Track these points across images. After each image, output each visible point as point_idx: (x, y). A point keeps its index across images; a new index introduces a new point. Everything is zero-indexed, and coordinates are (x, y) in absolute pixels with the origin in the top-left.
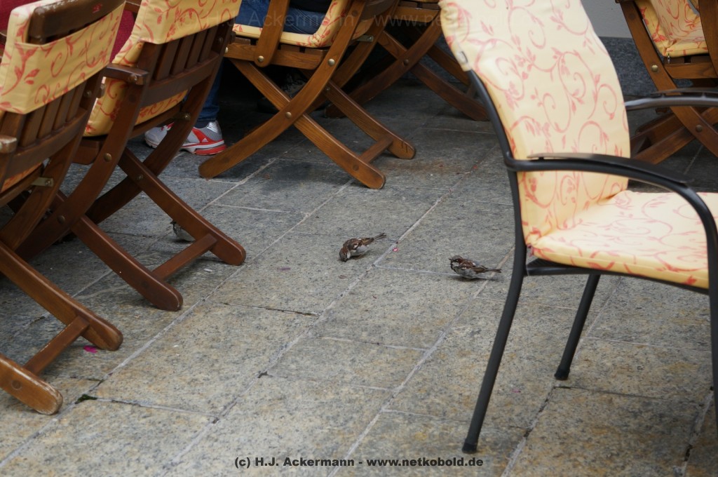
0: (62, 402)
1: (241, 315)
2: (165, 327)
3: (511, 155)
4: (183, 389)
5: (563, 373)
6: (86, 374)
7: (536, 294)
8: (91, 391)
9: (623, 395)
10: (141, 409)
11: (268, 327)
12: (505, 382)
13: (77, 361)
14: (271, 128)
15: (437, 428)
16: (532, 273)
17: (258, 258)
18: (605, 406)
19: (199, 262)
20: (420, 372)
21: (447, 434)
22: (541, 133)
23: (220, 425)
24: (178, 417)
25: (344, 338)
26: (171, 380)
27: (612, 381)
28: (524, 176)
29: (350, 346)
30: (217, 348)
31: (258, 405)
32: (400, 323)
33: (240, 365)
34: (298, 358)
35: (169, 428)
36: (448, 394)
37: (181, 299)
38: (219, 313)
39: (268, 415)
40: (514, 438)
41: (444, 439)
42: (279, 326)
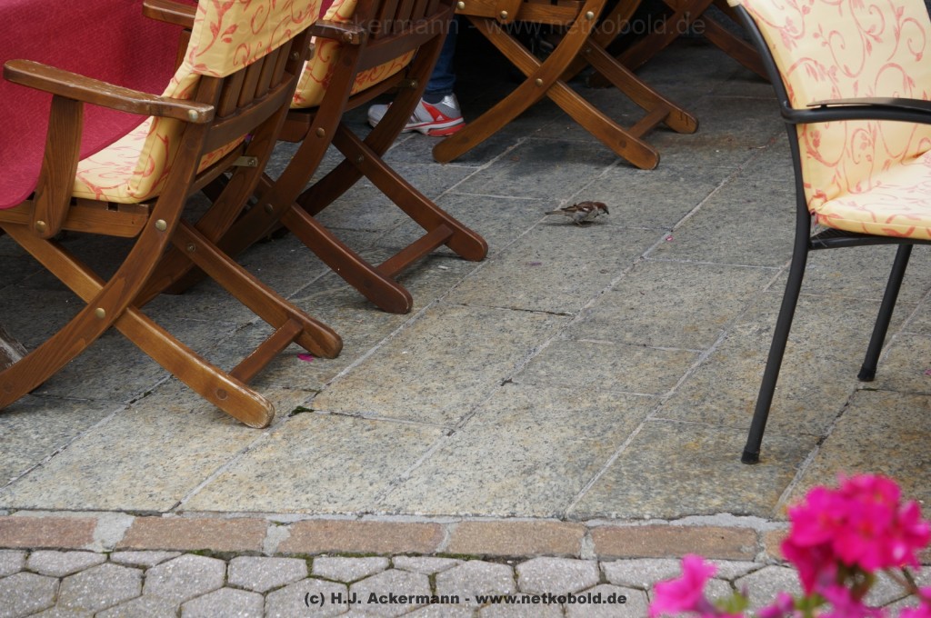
0: (274, 415)
1: (481, 317)
2: (392, 331)
3: (789, 105)
4: (412, 399)
5: (868, 372)
6: (301, 385)
7: (841, 285)
8: (306, 402)
10: (364, 421)
11: (514, 329)
12: (798, 385)
13: (290, 370)
14: (519, 100)
16: (818, 246)
17: (502, 253)
18: (918, 410)
19: (431, 258)
20: (695, 376)
21: (724, 443)
22: (827, 78)
23: (455, 437)
24: (407, 429)
25: (604, 339)
26: (398, 390)
28: (805, 128)
29: (611, 349)
30: (455, 354)
31: (501, 415)
32: (673, 322)
33: (480, 372)
34: (548, 364)
35: (397, 441)
36: (726, 400)
37: (410, 300)
38: (456, 314)
39: (512, 426)
40: (805, 447)
41: (720, 448)
42: (526, 328)
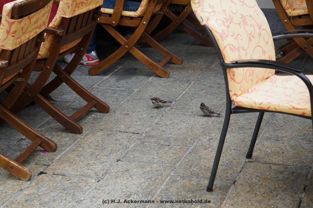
0: (32, 175)
1: (108, 135)
2: (75, 141)
3: (224, 61)
4: (84, 168)
5: (249, 155)
6: (42, 163)
7: (237, 122)
8: (44, 170)
9: (276, 164)
10: (66, 177)
11: (120, 140)
12: (224, 160)
13: (38, 157)
14: (119, 53)
15: (195, 181)
16: (234, 113)
17: (115, 110)
18: (268, 170)
19: (89, 112)
20: (187, 157)
21: (199, 184)
22: (236, 51)
23: (100, 183)
24: (82, 180)
25: (154, 143)
26: (78, 164)
27: (271, 158)
28: (229, 70)
29: (156, 147)
30: (98, 149)
31: (117, 174)
32: (178, 136)
33: (109, 157)
34: (134, 153)
35: (78, 185)
36: (199, 166)
37: (82, 129)
38: (99, 134)
39: (121, 178)
40: (229, 185)
41: (198, 186)
42: (125, 139)
